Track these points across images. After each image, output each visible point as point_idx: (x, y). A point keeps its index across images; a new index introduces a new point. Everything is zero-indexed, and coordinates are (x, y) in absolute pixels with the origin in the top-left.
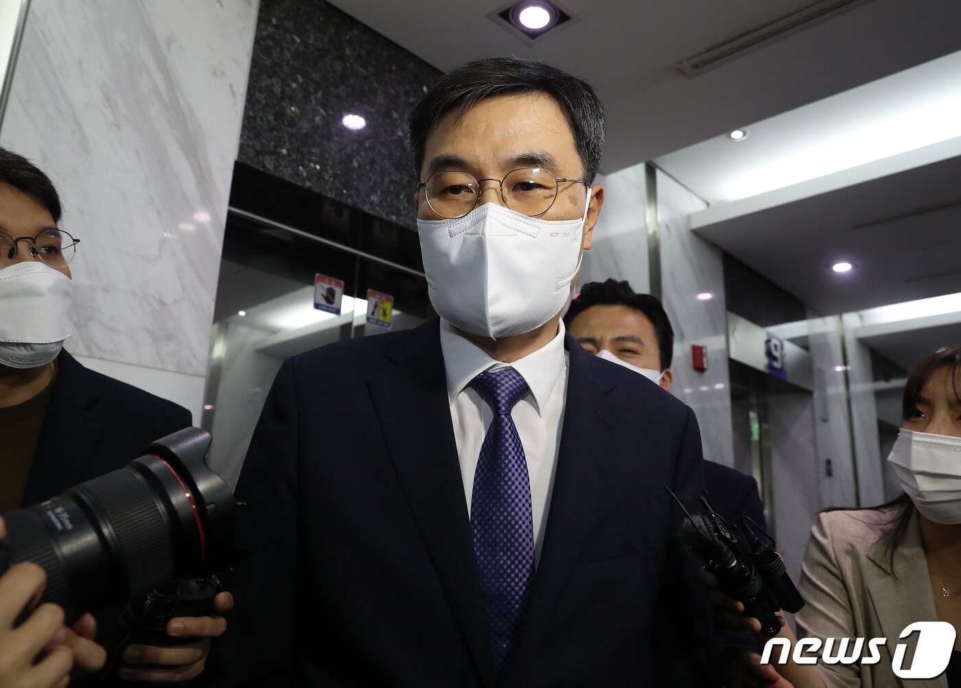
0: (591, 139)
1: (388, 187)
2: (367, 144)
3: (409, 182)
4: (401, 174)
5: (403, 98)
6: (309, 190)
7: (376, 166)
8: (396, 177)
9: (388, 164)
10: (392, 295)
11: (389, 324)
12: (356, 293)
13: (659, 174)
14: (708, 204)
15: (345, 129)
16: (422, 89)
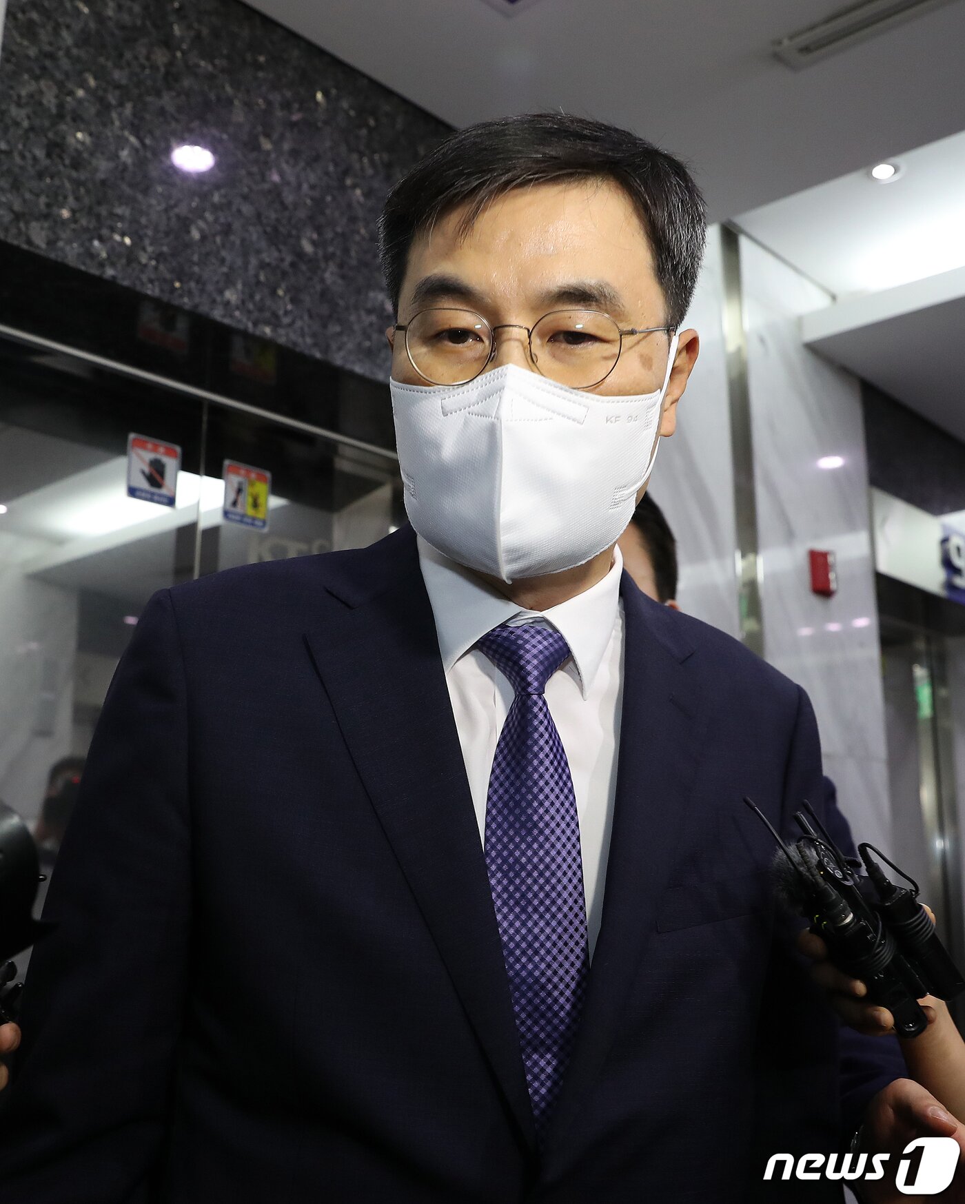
0: (680, 259)
1: (257, 276)
2: (216, 198)
3: (293, 265)
4: (280, 251)
5: (279, 114)
6: (112, 282)
7: (232, 238)
8: (270, 256)
9: (254, 234)
10: (266, 468)
11: (264, 522)
12: (202, 469)
13: (744, 243)
14: (834, 298)
15: (174, 171)
16: (315, 96)
